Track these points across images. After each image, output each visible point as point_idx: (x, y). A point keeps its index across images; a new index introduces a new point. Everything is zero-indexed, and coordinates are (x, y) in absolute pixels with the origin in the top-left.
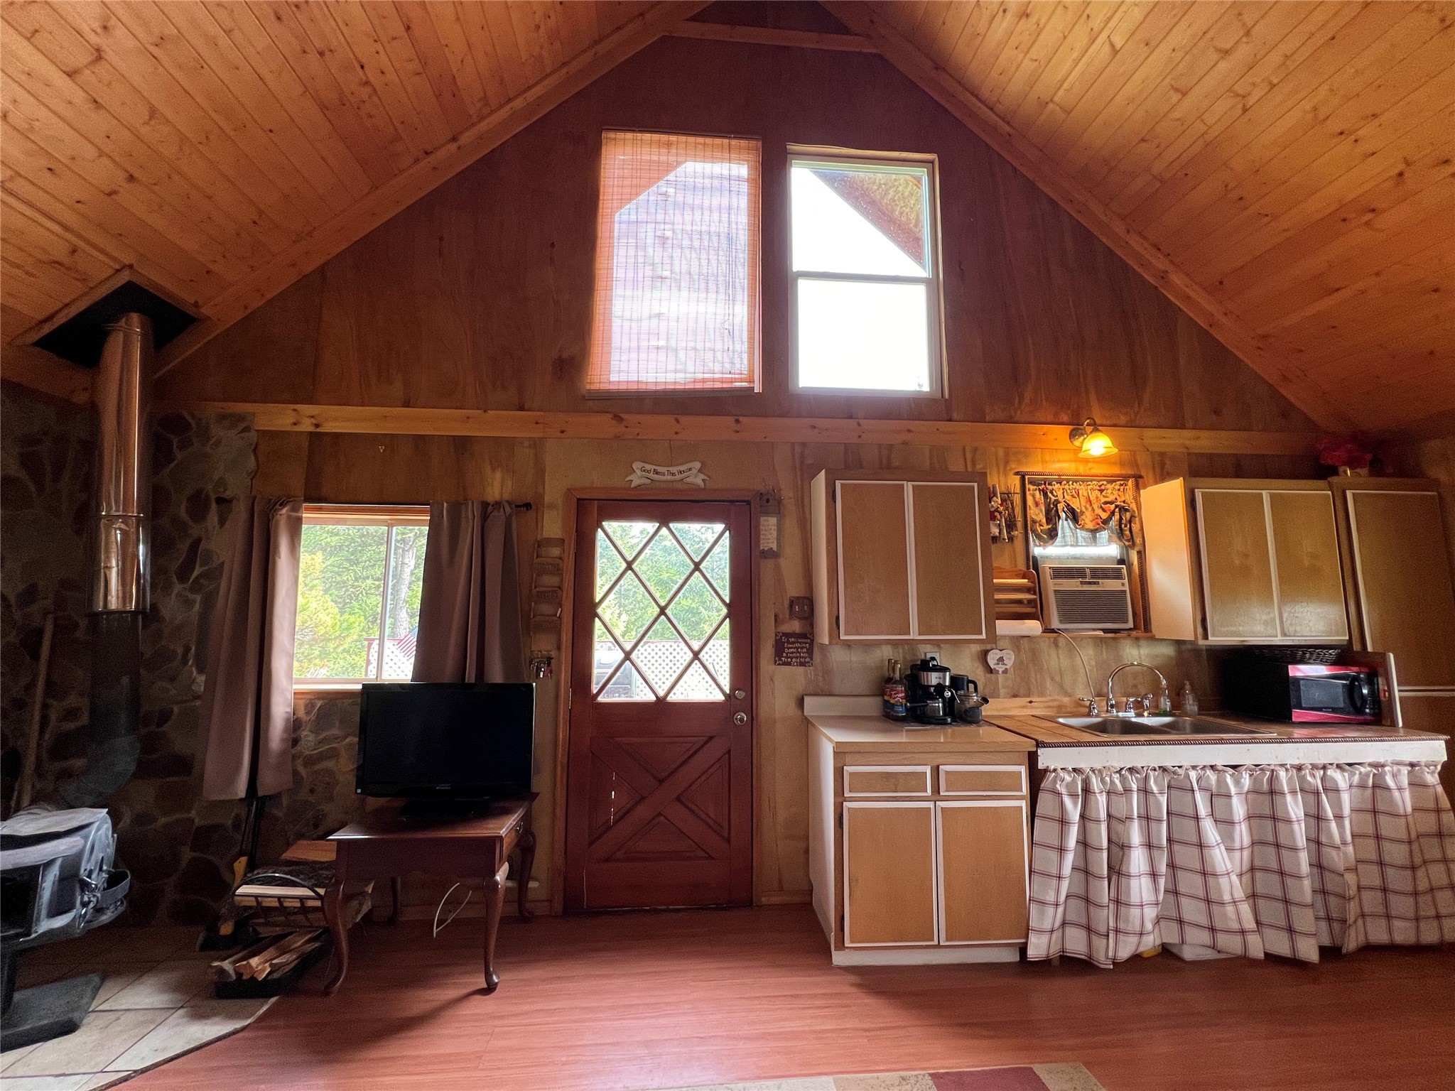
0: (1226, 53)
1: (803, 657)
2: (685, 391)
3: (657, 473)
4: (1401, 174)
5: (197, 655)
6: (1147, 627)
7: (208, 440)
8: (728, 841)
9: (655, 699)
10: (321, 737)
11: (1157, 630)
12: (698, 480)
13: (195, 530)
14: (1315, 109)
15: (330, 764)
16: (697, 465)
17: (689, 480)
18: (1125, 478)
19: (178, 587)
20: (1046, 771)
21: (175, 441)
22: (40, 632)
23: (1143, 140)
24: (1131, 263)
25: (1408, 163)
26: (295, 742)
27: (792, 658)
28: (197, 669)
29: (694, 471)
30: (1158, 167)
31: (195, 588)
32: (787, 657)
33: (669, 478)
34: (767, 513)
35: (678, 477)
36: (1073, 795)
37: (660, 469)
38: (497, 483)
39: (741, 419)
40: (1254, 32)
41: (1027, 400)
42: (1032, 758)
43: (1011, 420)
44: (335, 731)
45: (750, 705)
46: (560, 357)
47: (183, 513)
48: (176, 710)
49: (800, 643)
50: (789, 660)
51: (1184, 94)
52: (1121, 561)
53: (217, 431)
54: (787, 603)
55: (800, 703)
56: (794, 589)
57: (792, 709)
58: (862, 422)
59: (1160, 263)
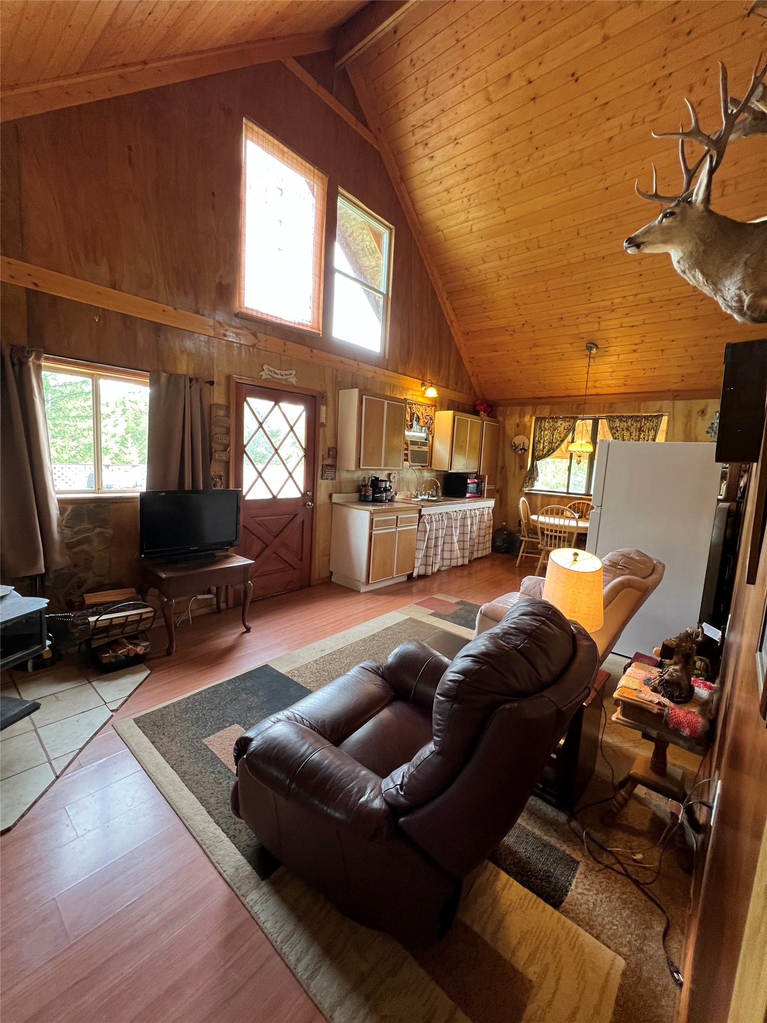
0: (501, 258)
1: (332, 476)
2: (290, 327)
3: (275, 373)
4: (524, 324)
6: (431, 465)
9: (272, 497)
11: (434, 467)
12: (293, 380)
14: (514, 293)
15: (85, 547)
16: (294, 372)
17: (289, 380)
18: (432, 406)
20: (423, 515)
23: (466, 269)
24: (445, 313)
25: (526, 322)
27: (328, 477)
29: (293, 375)
30: (467, 282)
32: (326, 476)
33: (279, 377)
34: (323, 404)
35: (285, 377)
36: (428, 523)
37: (277, 371)
38: (184, 363)
39: (313, 350)
40: (510, 258)
41: (410, 367)
42: (420, 511)
43: (405, 374)
44: (86, 526)
45: (313, 499)
46: (220, 282)
49: (331, 469)
51: (485, 263)
52: (426, 440)
54: (327, 450)
55: (330, 496)
56: (330, 444)
57: (327, 500)
58: (360, 363)
59: (453, 317)
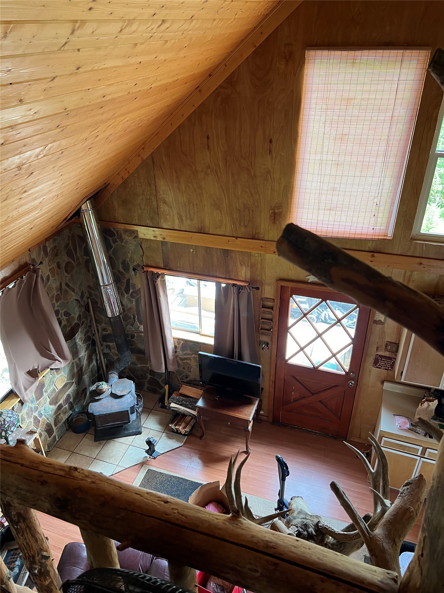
1: (387, 367)
5: (138, 319)
7: (123, 240)
8: (340, 419)
9: (313, 367)
10: (184, 353)
13: (127, 276)
19: (126, 295)
21: (111, 239)
22: (88, 303)
26: (176, 352)
27: (382, 366)
28: (139, 323)
31: (132, 296)
32: (379, 365)
39: (375, 254)
44: (189, 352)
45: (357, 379)
47: (121, 269)
48: (135, 334)
49: (387, 361)
50: (380, 367)
53: (125, 237)
54: (384, 344)
55: (382, 383)
57: (377, 385)
